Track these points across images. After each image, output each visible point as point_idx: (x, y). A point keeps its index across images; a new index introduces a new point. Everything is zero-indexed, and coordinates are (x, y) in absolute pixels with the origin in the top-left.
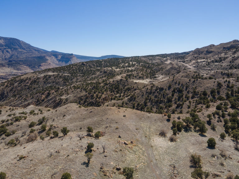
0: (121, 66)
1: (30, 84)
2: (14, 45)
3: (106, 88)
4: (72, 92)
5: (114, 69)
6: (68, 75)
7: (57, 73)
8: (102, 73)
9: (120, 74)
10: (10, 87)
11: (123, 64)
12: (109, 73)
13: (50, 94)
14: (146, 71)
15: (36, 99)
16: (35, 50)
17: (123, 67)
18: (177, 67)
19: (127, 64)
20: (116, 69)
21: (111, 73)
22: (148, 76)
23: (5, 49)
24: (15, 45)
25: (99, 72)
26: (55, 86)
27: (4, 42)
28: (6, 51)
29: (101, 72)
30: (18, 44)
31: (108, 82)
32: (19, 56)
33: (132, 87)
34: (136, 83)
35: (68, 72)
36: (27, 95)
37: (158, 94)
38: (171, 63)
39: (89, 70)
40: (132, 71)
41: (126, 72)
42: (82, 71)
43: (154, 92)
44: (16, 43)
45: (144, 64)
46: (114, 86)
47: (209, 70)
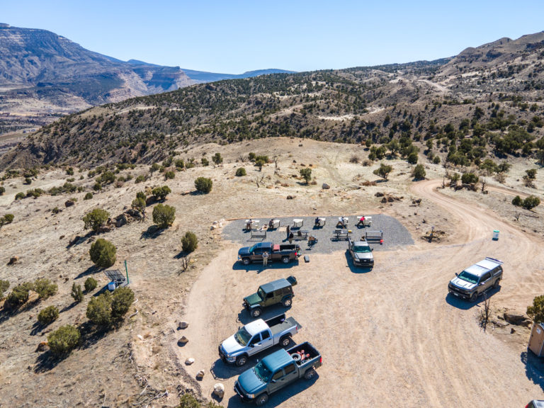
0: (293, 89)
1: (103, 129)
2: (44, 47)
3: (263, 131)
4: (196, 139)
5: (277, 96)
6: (179, 110)
7: (155, 108)
8: (252, 105)
9: (291, 105)
10: (62, 135)
11: (296, 86)
12: (267, 103)
13: (148, 147)
14: (346, 99)
15: (120, 158)
16: (94, 59)
17: (297, 92)
18: (413, 88)
19: (305, 87)
20: (280, 97)
21: (272, 104)
22: (350, 108)
23: (26, 56)
24: (47, 47)
25: (246, 103)
26: (154, 134)
27: (22, 41)
28: (29, 61)
29: (249, 103)
30: (54, 44)
31: (266, 120)
32: (57, 72)
33: (315, 130)
34: (323, 120)
35: (177, 105)
36: (100, 151)
37: (363, 135)
38: (401, 82)
39: (223, 99)
40: (315, 99)
41: (304, 101)
42: (208, 101)
43: (357, 132)
44: (50, 43)
45: (342, 85)
46: (278, 128)
47: (479, 92)
